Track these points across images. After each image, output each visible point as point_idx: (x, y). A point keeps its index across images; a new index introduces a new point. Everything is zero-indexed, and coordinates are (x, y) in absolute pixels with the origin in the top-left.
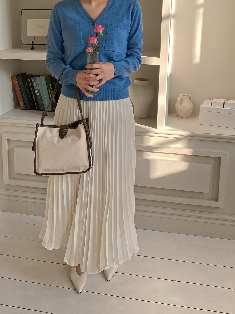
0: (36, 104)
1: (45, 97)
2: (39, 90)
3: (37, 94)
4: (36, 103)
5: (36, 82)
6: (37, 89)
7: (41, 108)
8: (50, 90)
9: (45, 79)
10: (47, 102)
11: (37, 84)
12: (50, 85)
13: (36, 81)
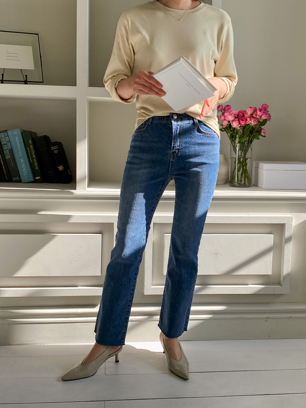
0: (5, 173)
1: (22, 160)
2: (11, 151)
3: (8, 157)
4: (5, 171)
5: (5, 138)
6: (7, 149)
7: (14, 179)
8: (30, 149)
9: (22, 133)
10: (24, 168)
11: (7, 142)
12: (30, 142)
13: (6, 136)
